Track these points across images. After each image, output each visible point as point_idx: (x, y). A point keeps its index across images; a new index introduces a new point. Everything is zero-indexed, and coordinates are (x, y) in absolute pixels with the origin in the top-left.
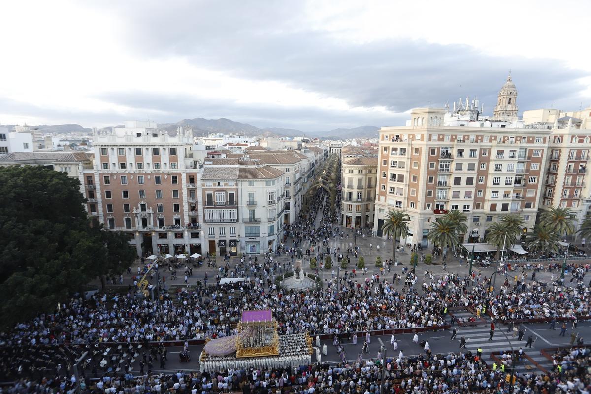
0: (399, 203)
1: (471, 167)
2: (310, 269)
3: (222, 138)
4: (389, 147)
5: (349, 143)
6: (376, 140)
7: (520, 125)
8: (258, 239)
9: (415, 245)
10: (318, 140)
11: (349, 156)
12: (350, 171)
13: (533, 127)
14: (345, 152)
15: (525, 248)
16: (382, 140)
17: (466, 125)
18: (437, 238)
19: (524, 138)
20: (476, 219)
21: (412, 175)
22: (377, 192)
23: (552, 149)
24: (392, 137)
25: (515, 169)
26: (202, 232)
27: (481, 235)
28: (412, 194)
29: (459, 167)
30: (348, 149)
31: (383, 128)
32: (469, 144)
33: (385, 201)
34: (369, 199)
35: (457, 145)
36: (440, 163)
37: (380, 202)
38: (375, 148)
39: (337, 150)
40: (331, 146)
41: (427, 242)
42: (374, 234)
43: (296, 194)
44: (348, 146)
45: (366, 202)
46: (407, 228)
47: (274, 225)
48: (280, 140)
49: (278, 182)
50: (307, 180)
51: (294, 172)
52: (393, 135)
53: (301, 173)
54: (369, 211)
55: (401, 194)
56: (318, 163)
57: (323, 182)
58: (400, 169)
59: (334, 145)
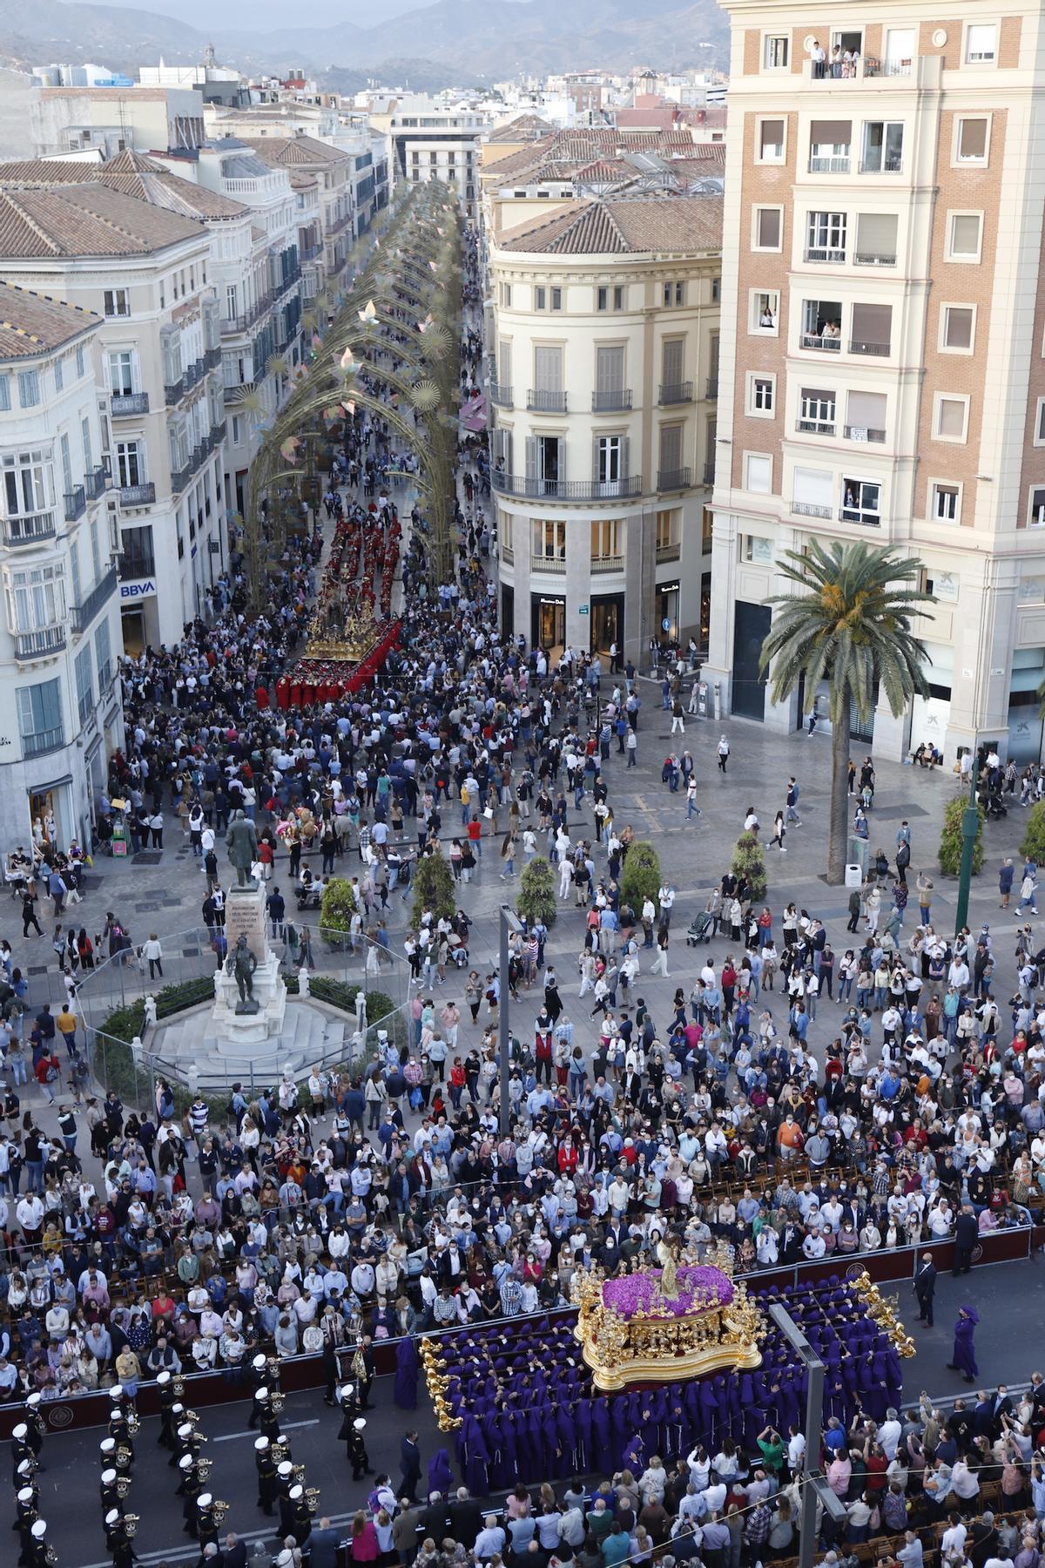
0: (859, 495)
2: (321, 945)
4: (793, 117)
5: (524, 107)
9: (962, 752)
10: (311, 90)
11: (532, 190)
12: (540, 293)
14: (496, 167)
16: (751, 68)
21: (944, 306)
22: (724, 430)
28: (941, 431)
30: (518, 147)
33: (776, 489)
34: (673, 482)
37: (741, 495)
38: (701, 136)
39: (443, 158)
40: (400, 129)
41: (1036, 727)
42: (708, 699)
43: (191, 470)
44: (515, 128)
45: (655, 499)
46: (919, 645)
47: (56, 681)
48: (36, 81)
49: (60, 386)
50: (256, 369)
51: (164, 317)
52: (820, 33)
53: (213, 317)
54: (677, 558)
55: (875, 435)
56: (320, 248)
57: (364, 377)
58: (865, 270)
59: (425, 121)
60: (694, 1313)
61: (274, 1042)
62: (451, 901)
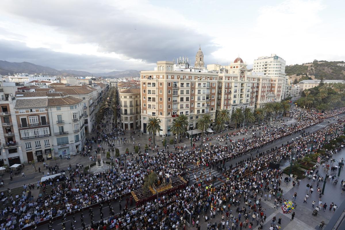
0: (154, 113)
1: (187, 92)
2: (106, 158)
3: (27, 77)
4: (146, 82)
5: (122, 80)
6: (138, 78)
7: (207, 71)
8: (68, 145)
9: (164, 135)
10: (102, 79)
11: (123, 88)
12: (124, 97)
13: (211, 72)
14: (119, 86)
15: (212, 129)
16: (142, 78)
17: (184, 71)
18: (175, 130)
19: (209, 78)
20: (192, 118)
21: (160, 98)
22: (142, 108)
23: (219, 83)
24: (147, 76)
25: (206, 92)
26: (20, 147)
27: (194, 126)
28: (160, 108)
29: (182, 92)
30: (121, 84)
31: (142, 72)
32: (186, 80)
33: (146, 113)
34: (137, 113)
35: (180, 81)
36: (173, 91)
37: (143, 114)
38: (138, 83)
39: (114, 84)
40: (110, 82)
41: (170, 133)
42: (141, 132)
43: (91, 113)
44: (121, 82)
45: (135, 114)
46: (160, 126)
47: (78, 135)
48: (76, 78)
49: (79, 107)
50: (97, 104)
51: (89, 99)
52: (148, 76)
53: (93, 99)
54: (138, 120)
55: (155, 108)
56: (103, 93)
57: (108, 104)
58: (153, 95)
59: (113, 81)
61: (102, 169)
62: (119, 153)
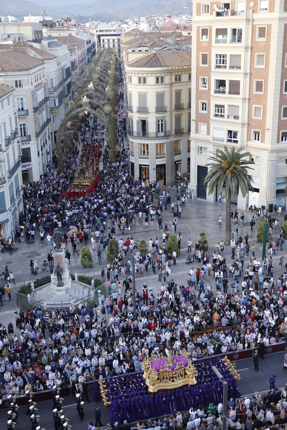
0: (232, 135)
2: (81, 266)
4: (211, 27)
6: (184, 17)
9: (263, 207)
10: (73, 22)
11: (137, 50)
12: (140, 79)
14: (126, 43)
16: (198, 14)
21: (255, 80)
24: (215, 7)
28: (255, 116)
30: (133, 38)
33: (208, 133)
34: (179, 132)
37: (198, 135)
38: (185, 33)
39: (111, 41)
40: (99, 33)
41: (283, 199)
42: (190, 194)
43: (41, 131)
44: (132, 32)
45: (174, 137)
47: (3, 192)
50: (59, 102)
51: (32, 88)
52: (218, 3)
53: (47, 87)
54: (181, 154)
56: (77, 67)
57: (90, 103)
58: (232, 71)
59: (106, 31)
60: (177, 369)
61: (68, 294)
